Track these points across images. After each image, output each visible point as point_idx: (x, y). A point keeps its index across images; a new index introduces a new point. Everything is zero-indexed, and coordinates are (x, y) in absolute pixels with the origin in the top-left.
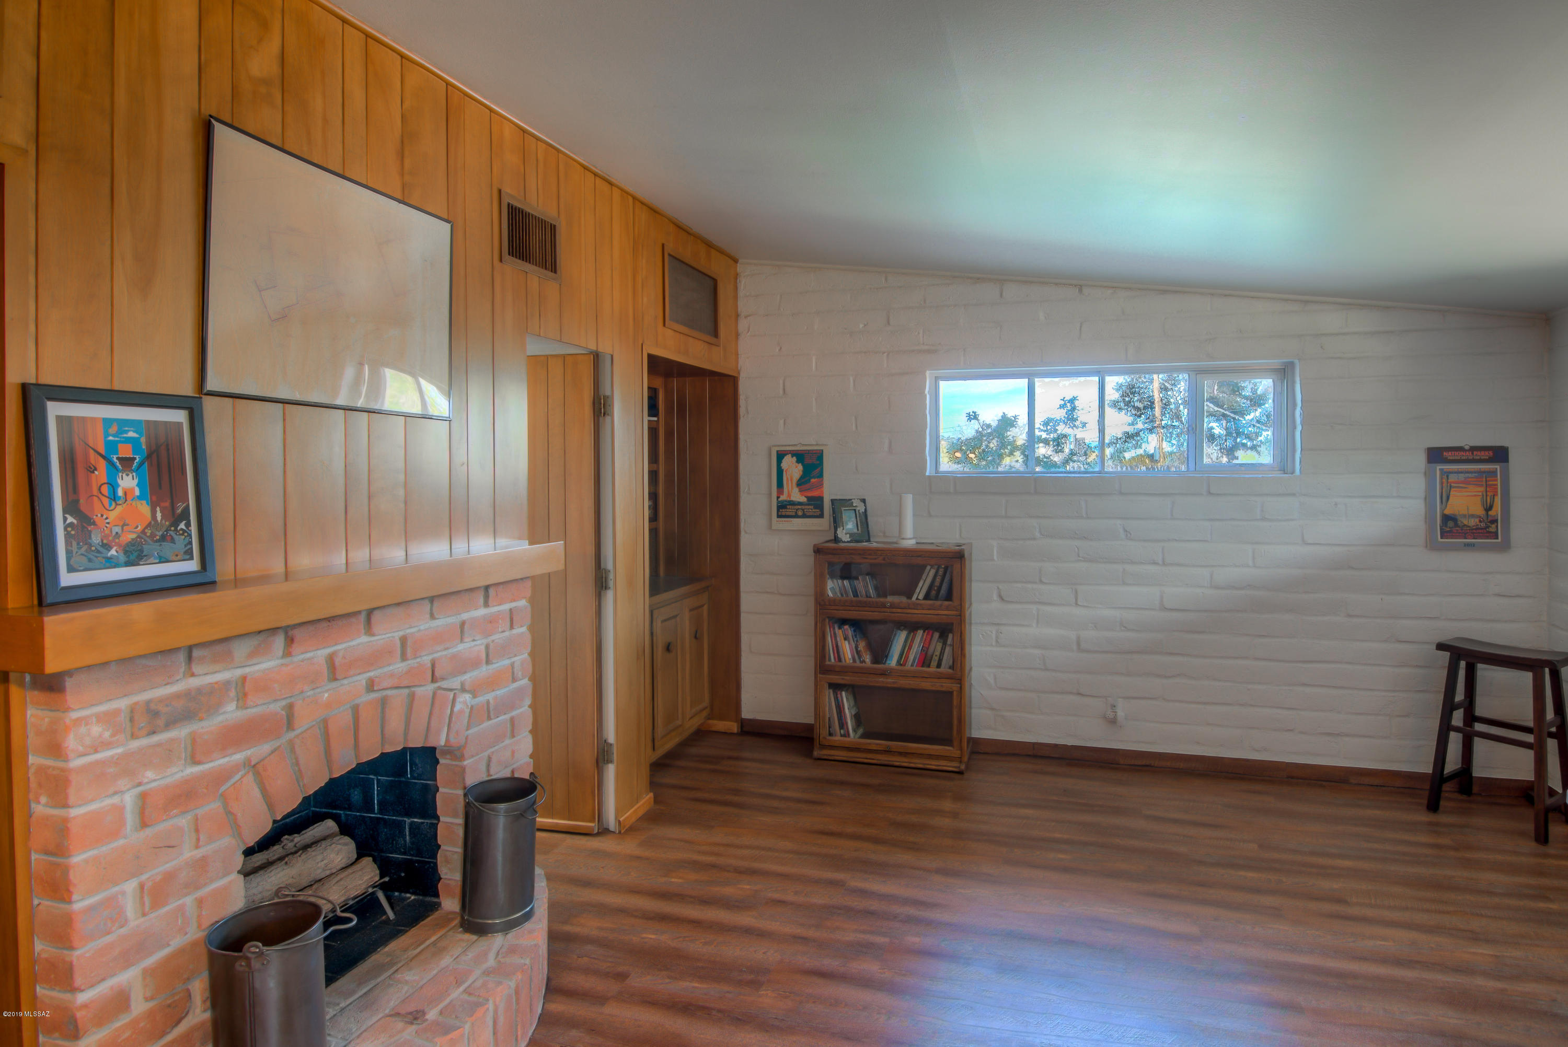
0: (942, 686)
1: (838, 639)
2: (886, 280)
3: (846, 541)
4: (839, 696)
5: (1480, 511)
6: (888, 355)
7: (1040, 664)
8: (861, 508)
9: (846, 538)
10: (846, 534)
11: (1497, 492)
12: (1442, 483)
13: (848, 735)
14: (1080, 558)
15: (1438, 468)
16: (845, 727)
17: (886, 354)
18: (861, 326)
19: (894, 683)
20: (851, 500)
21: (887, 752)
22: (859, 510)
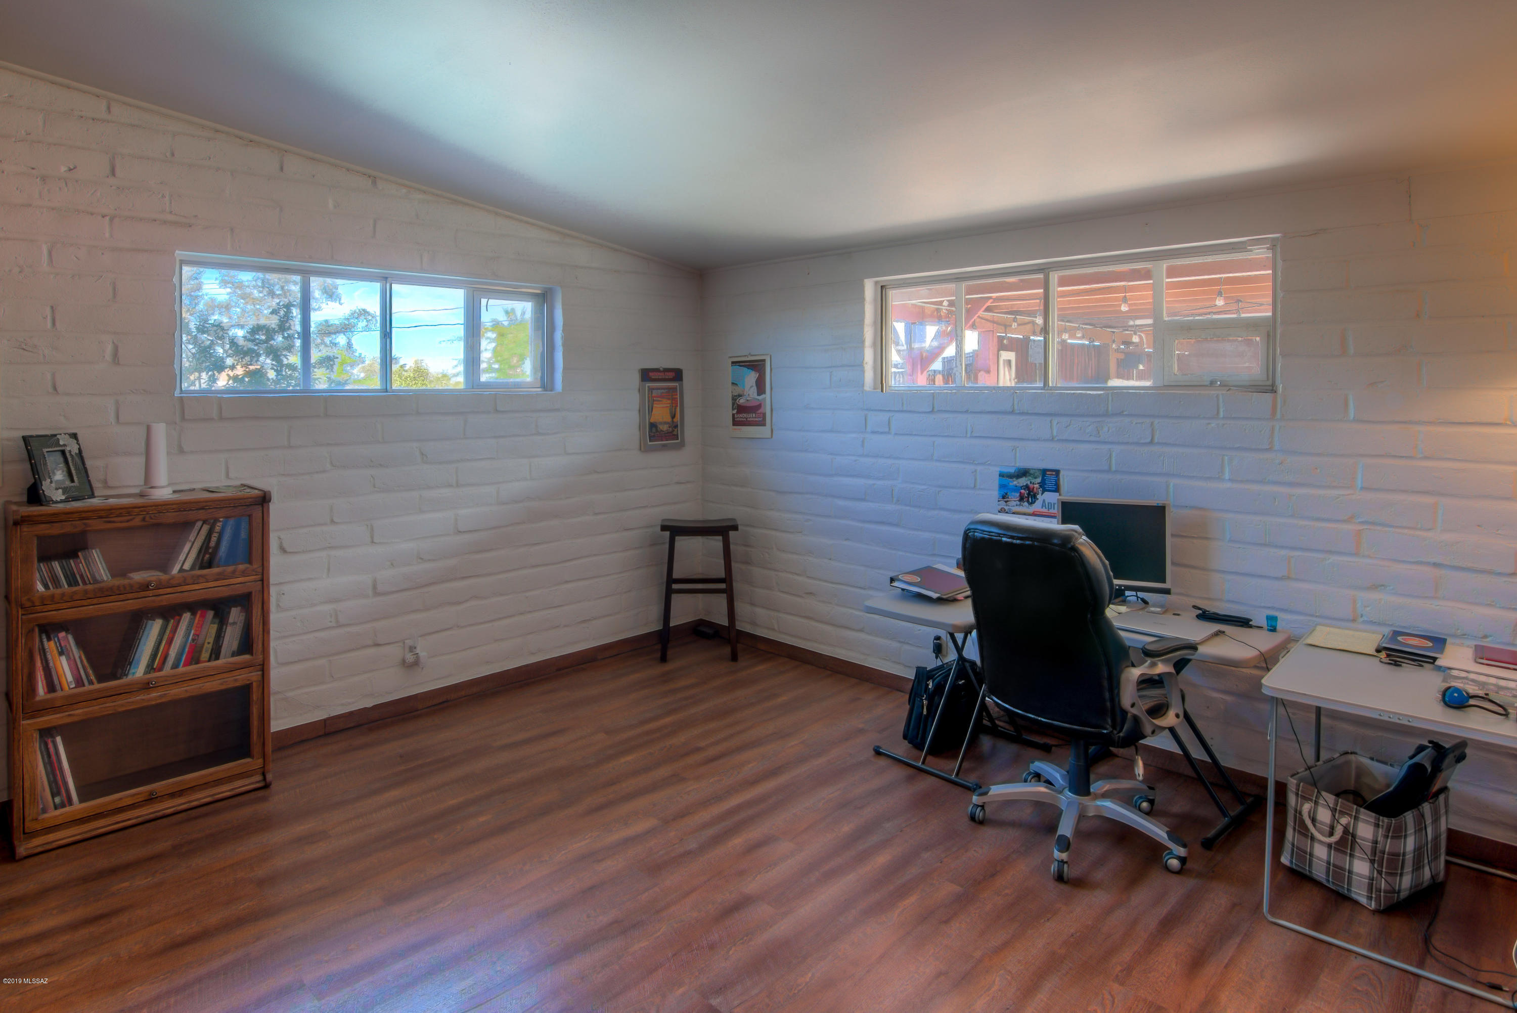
0: (236, 680)
1: (49, 657)
2: (109, 108)
3: (58, 500)
4: (51, 745)
5: (669, 419)
6: (112, 220)
7: (331, 622)
8: (72, 447)
9: (59, 496)
10: (57, 489)
11: (677, 404)
12: (649, 397)
13: (70, 801)
14: (376, 489)
15: (647, 385)
16: (63, 791)
17: (107, 218)
18: (63, 169)
19: (161, 696)
20: (55, 435)
21: (151, 799)
22: (70, 451)
